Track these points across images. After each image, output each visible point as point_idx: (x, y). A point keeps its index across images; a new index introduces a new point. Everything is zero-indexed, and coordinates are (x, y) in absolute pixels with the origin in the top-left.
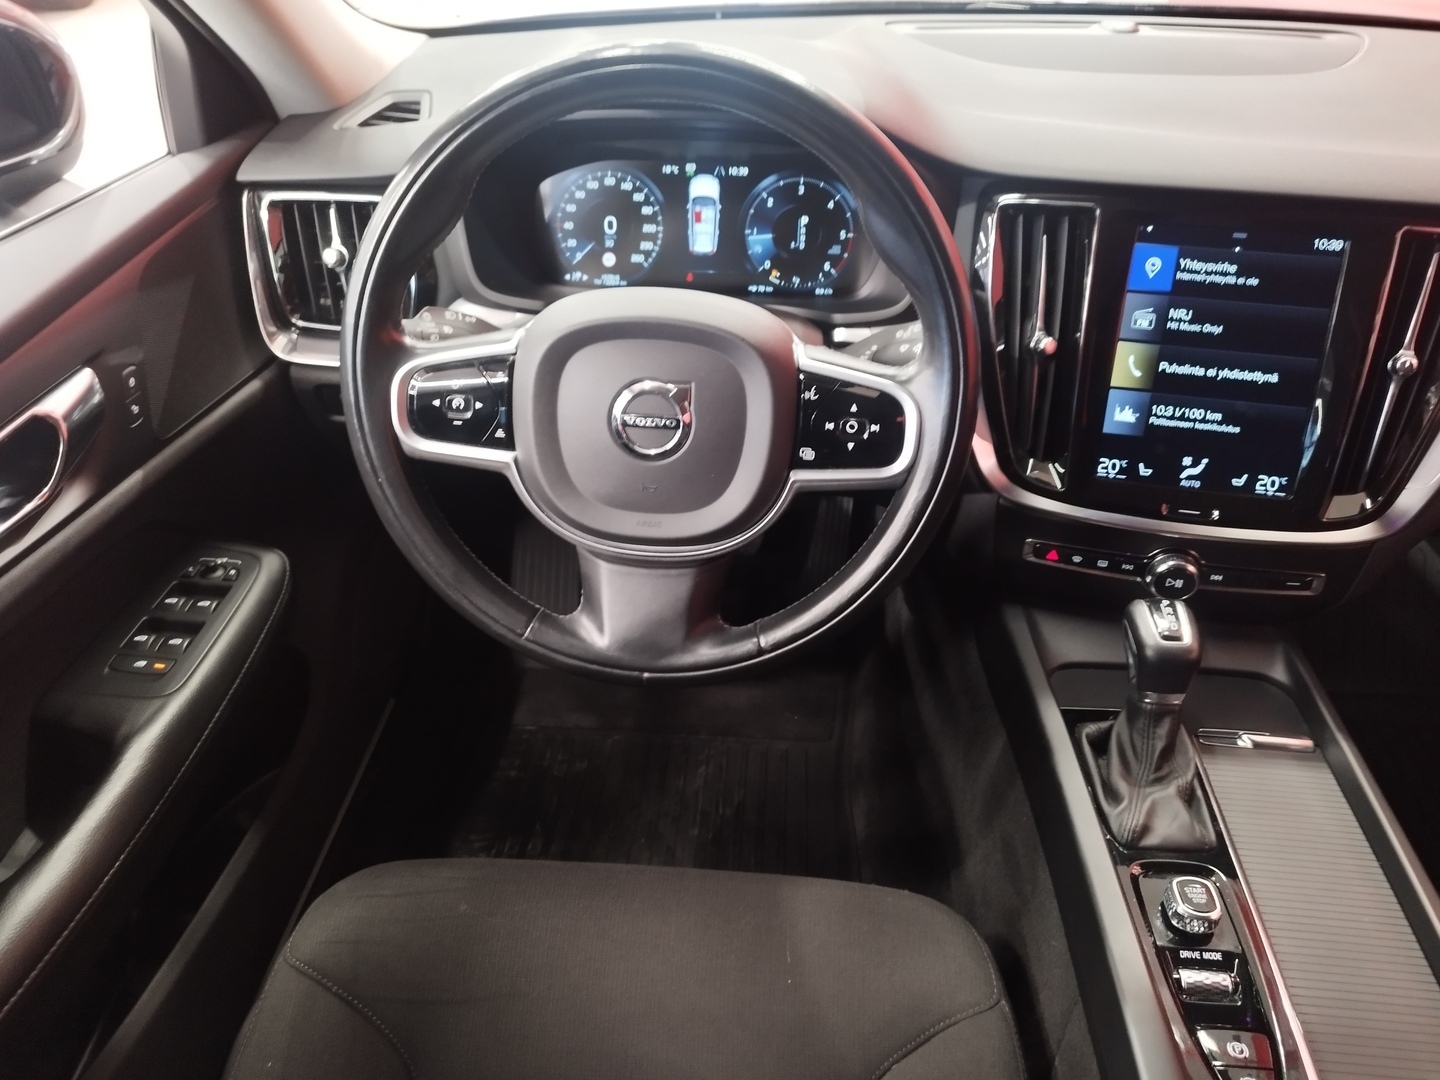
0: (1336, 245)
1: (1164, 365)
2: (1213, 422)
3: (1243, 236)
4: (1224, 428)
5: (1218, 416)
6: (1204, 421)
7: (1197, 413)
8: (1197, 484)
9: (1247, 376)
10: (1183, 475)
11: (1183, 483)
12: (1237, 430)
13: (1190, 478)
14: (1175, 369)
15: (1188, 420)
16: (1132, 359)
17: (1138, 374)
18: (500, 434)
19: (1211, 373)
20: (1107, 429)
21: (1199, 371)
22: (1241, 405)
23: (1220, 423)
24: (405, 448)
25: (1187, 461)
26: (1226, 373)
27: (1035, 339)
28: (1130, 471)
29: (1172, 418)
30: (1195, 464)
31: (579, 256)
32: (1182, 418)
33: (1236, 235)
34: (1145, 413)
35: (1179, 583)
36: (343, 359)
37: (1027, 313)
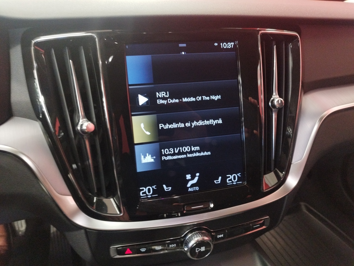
0: (230, 45)
1: (161, 126)
2: (195, 152)
3: (184, 45)
4: (202, 154)
5: (198, 148)
6: (191, 152)
7: (187, 149)
8: (197, 188)
9: (207, 123)
10: (189, 185)
11: (190, 190)
12: (209, 153)
13: (193, 186)
14: (167, 126)
15: (183, 153)
16: (142, 126)
17: (148, 133)
19: (188, 125)
20: (140, 169)
21: (181, 125)
22: (207, 139)
23: (199, 152)
25: (188, 177)
26: (195, 124)
27: (80, 123)
28: (159, 191)
29: (174, 154)
30: (193, 178)
32: (179, 153)
33: (181, 45)
34: (158, 155)
35: (203, 249)
37: (73, 110)
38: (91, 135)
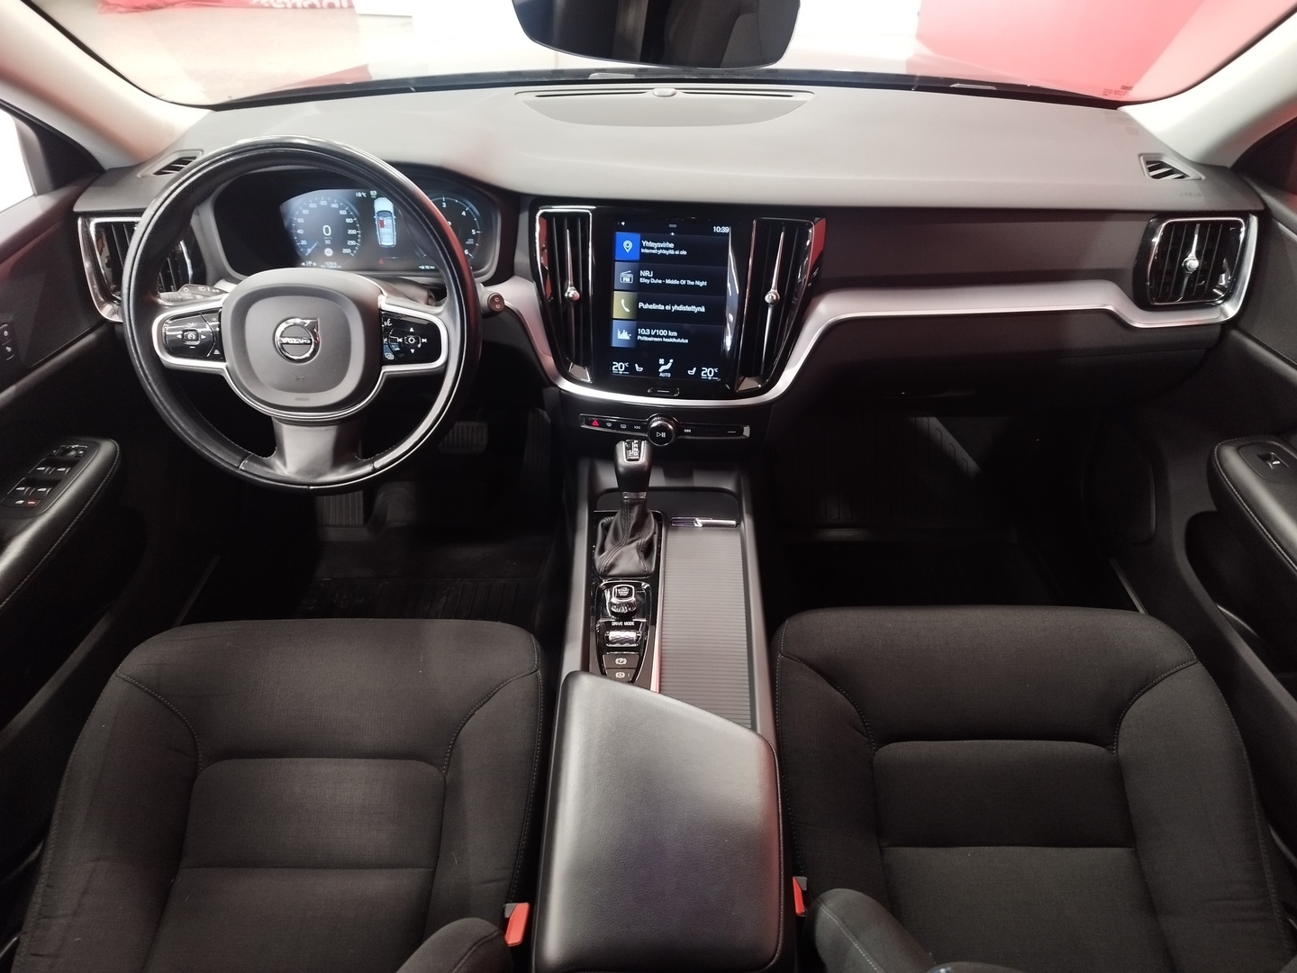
0: (726, 230)
1: (641, 305)
2: (672, 337)
3: (675, 226)
4: (679, 340)
5: (675, 334)
6: (668, 337)
7: (663, 332)
8: (669, 375)
9: (687, 308)
10: (660, 370)
11: (661, 375)
12: (687, 341)
13: (664, 371)
14: (647, 306)
15: (659, 336)
16: (623, 301)
17: (628, 310)
18: (217, 352)
19: (668, 308)
20: (615, 344)
21: (661, 307)
22: (686, 326)
23: (676, 338)
24: (164, 363)
25: (662, 361)
26: (675, 308)
27: (568, 290)
28: (631, 369)
29: (650, 336)
30: (666, 363)
31: (309, 251)
32: (655, 336)
33: (671, 226)
34: (635, 334)
35: (663, 435)
36: (124, 318)
37: (564, 278)
38: (577, 303)
